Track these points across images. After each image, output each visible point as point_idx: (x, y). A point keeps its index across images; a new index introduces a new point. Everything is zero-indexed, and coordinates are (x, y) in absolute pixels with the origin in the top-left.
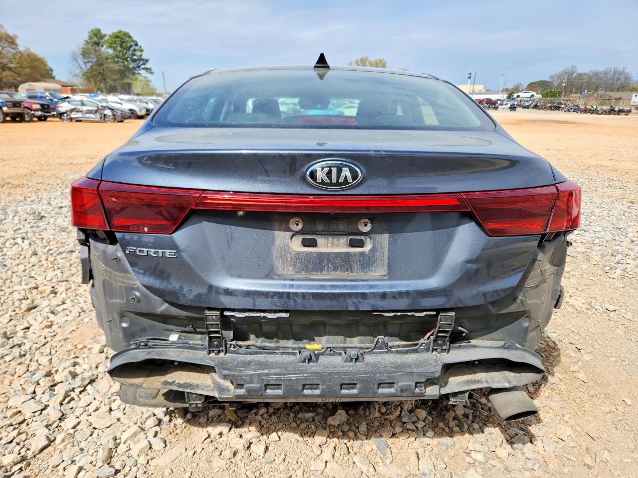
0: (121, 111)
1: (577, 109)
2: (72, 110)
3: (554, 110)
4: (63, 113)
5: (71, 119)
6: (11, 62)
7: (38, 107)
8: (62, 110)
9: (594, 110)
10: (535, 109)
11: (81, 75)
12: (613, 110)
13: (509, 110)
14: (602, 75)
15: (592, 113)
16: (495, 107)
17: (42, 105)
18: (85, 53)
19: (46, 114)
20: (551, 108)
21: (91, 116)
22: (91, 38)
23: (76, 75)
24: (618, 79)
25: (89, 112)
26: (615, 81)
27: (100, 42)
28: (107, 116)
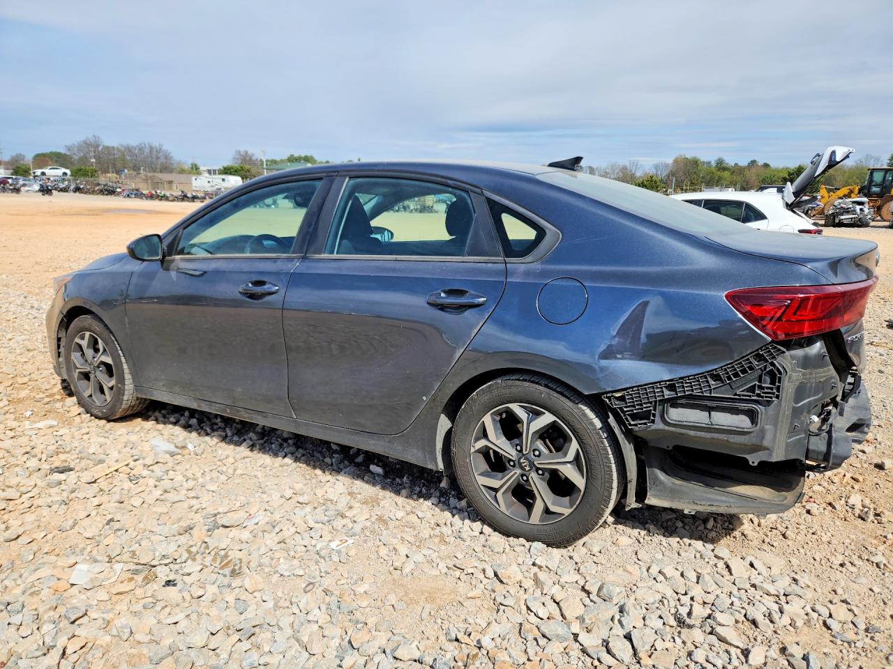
1: (138, 194)
3: (107, 194)
9: (162, 197)
10: (77, 194)
12: (185, 196)
13: (41, 194)
14: (136, 151)
15: (161, 200)
16: (15, 189)
20: (102, 192)
24: (158, 158)
26: (154, 159)
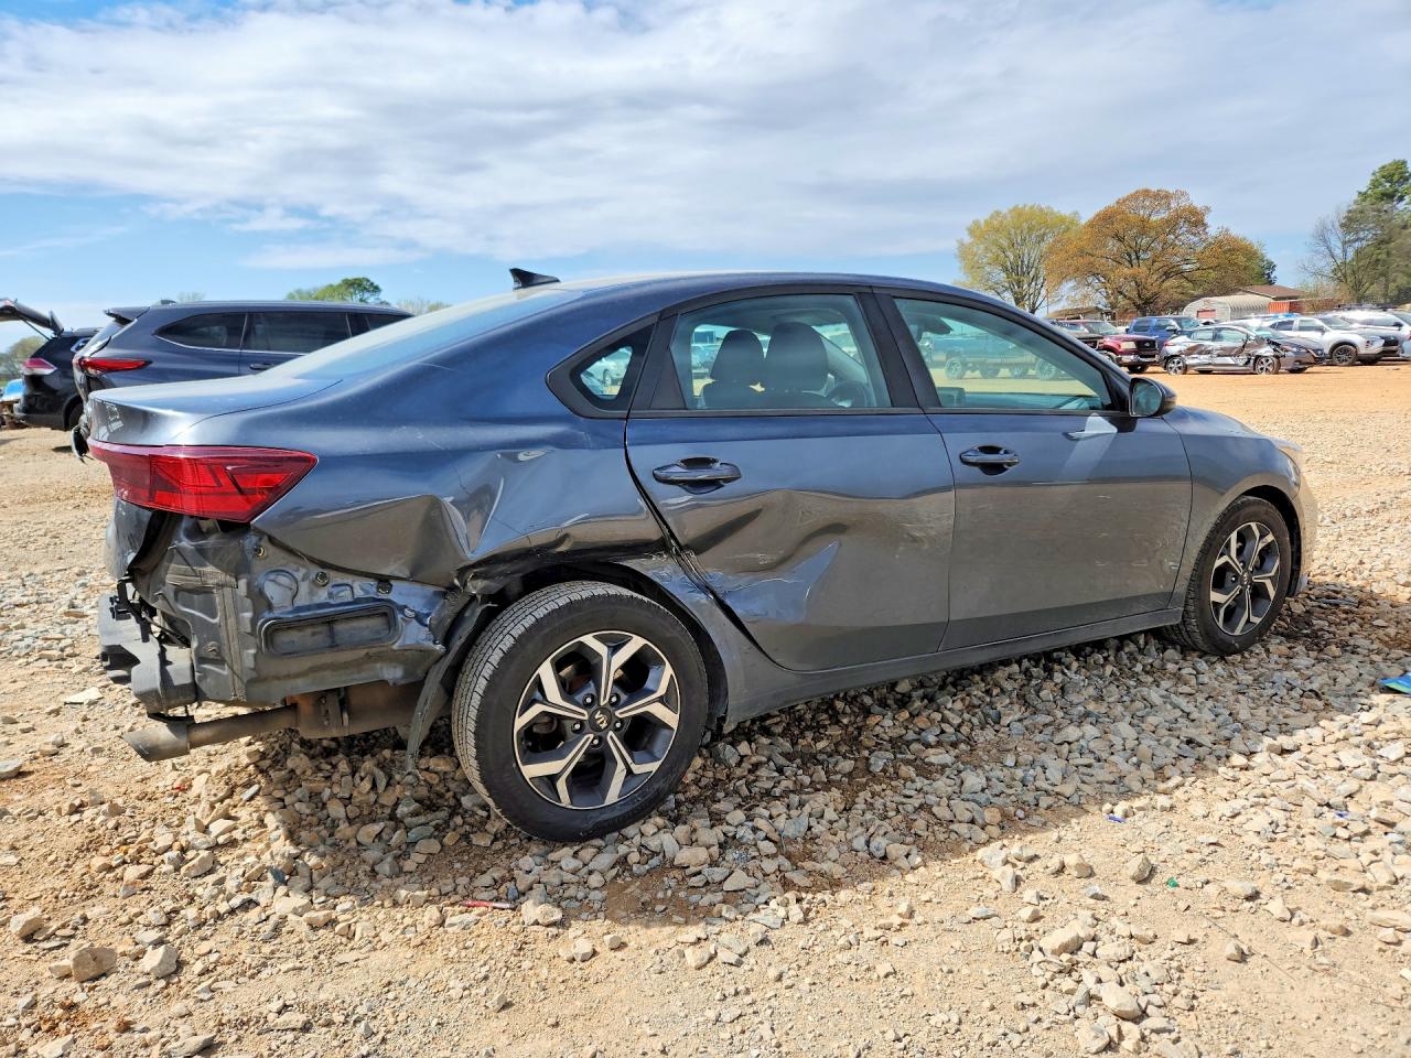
0: (1299, 347)
2: (1190, 351)
4: (1174, 356)
5: (1185, 370)
6: (1187, 261)
7: (1132, 345)
8: (1172, 350)
11: (1328, 271)
17: (1139, 343)
18: (1351, 223)
19: (1143, 360)
21: (1229, 360)
22: (1375, 184)
23: (1318, 273)
25: (1226, 353)
27: (1397, 191)
28: (1263, 360)
